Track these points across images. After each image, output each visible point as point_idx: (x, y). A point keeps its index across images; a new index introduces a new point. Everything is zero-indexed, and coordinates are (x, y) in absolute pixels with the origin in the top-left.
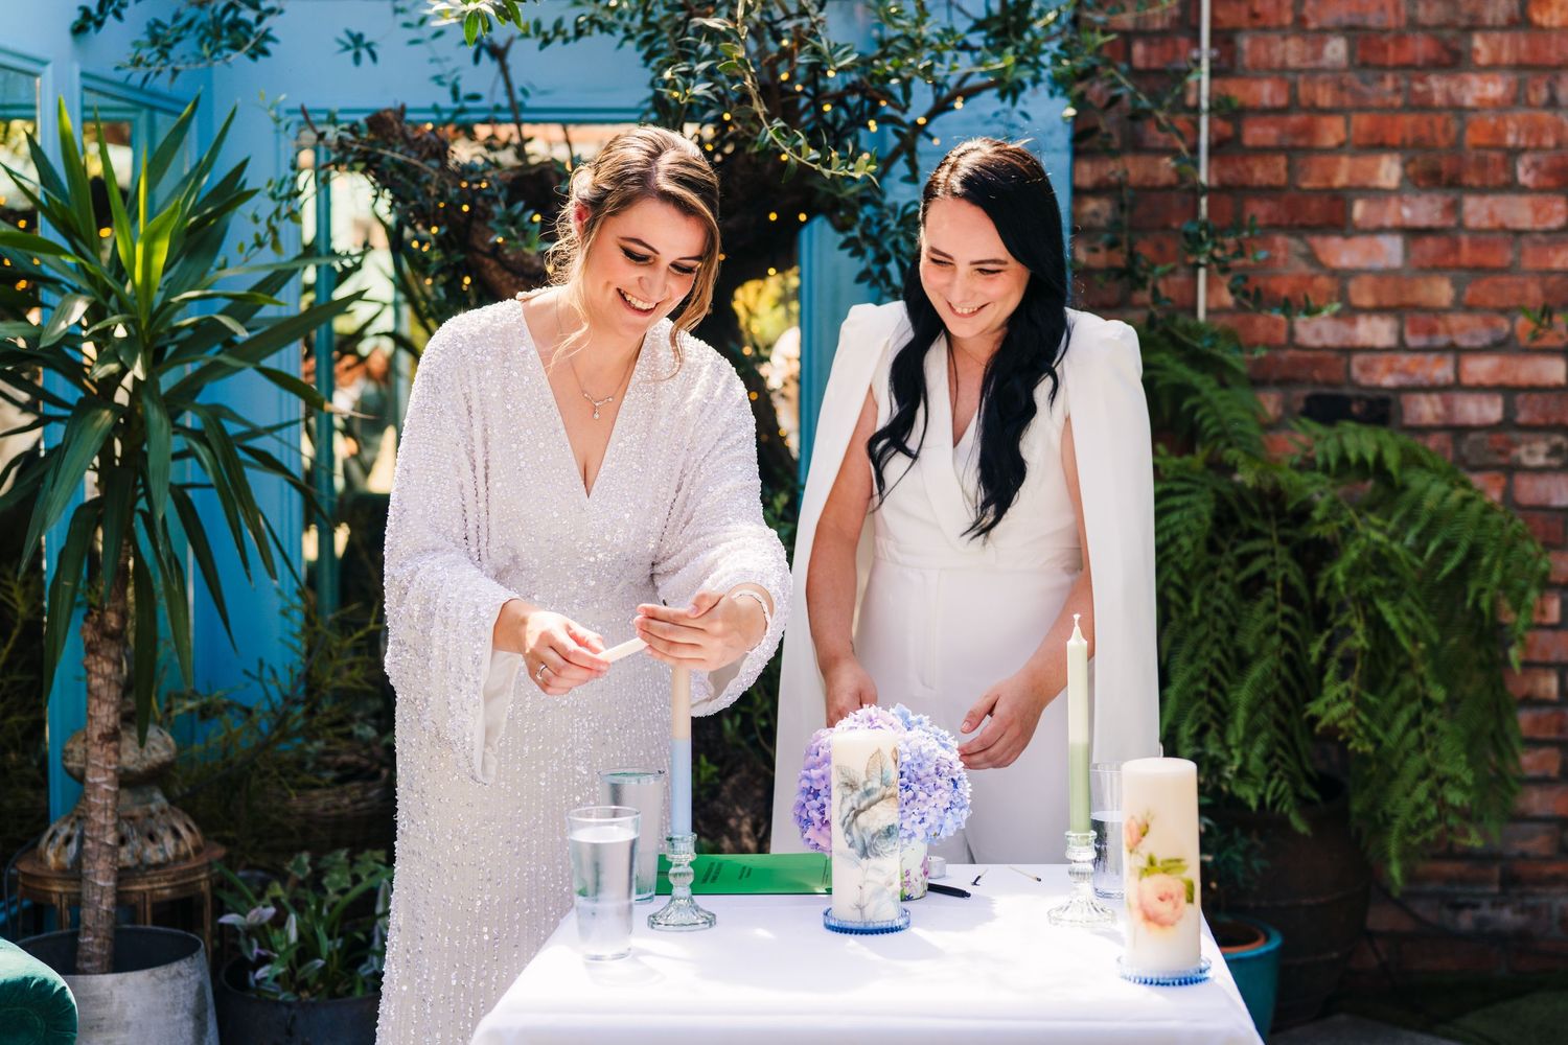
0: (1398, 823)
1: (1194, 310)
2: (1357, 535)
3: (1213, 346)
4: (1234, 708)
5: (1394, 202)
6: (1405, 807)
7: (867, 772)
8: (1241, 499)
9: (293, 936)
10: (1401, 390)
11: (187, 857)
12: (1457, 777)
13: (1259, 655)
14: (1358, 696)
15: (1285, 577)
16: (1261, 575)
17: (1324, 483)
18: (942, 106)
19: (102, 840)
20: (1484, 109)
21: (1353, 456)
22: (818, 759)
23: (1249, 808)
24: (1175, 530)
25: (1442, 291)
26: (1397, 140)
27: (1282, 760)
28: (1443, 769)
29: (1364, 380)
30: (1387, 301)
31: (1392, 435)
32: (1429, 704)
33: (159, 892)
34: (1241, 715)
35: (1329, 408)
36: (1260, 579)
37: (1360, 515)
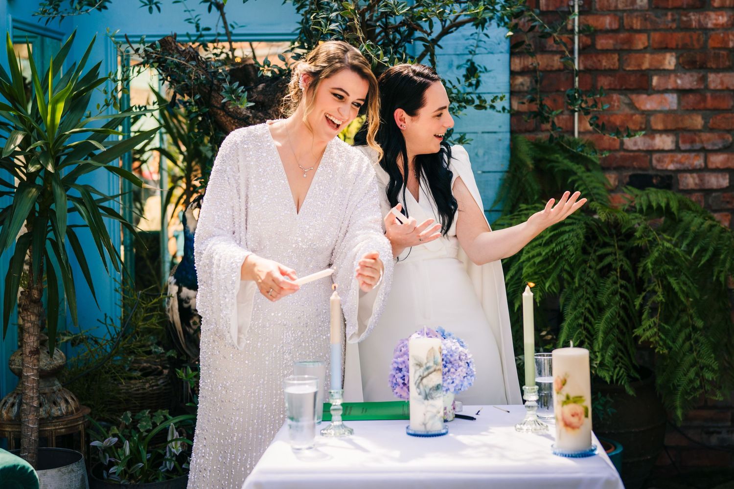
0: (681, 389)
1: (573, 133)
2: (658, 244)
3: (582, 151)
4: (597, 332)
5: (673, 76)
6: (684, 381)
7: (427, 358)
8: (599, 228)
9: (128, 452)
10: (678, 171)
11: (72, 413)
12: (710, 366)
13: (609, 306)
14: (660, 325)
15: (622, 266)
16: (610, 265)
17: (641, 218)
18: (445, 32)
19: (31, 404)
20: (718, 29)
21: (654, 204)
22: (401, 353)
23: (606, 382)
24: (566, 243)
25: (698, 121)
26: (674, 45)
27: (621, 358)
28: (703, 361)
29: (659, 167)
30: (669, 127)
31: (674, 194)
32: (695, 329)
33: (59, 431)
34: (601, 335)
35: (641, 181)
36: (609, 267)
37: (659, 234)
